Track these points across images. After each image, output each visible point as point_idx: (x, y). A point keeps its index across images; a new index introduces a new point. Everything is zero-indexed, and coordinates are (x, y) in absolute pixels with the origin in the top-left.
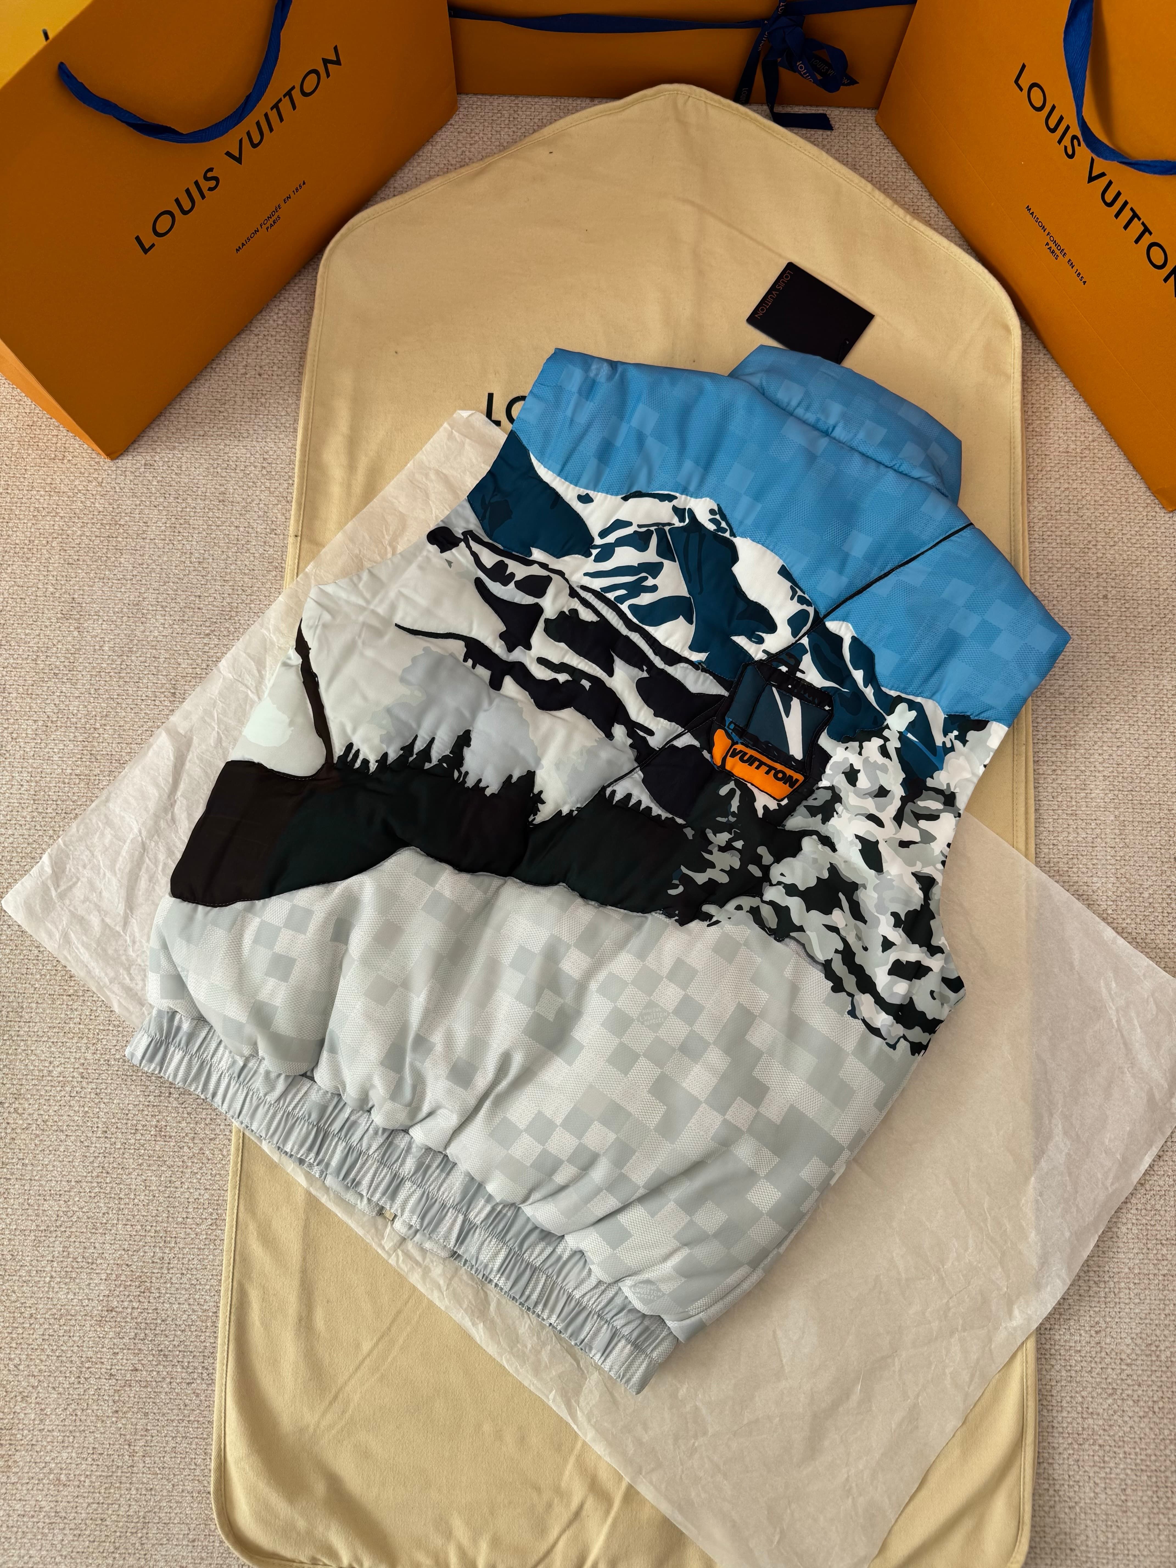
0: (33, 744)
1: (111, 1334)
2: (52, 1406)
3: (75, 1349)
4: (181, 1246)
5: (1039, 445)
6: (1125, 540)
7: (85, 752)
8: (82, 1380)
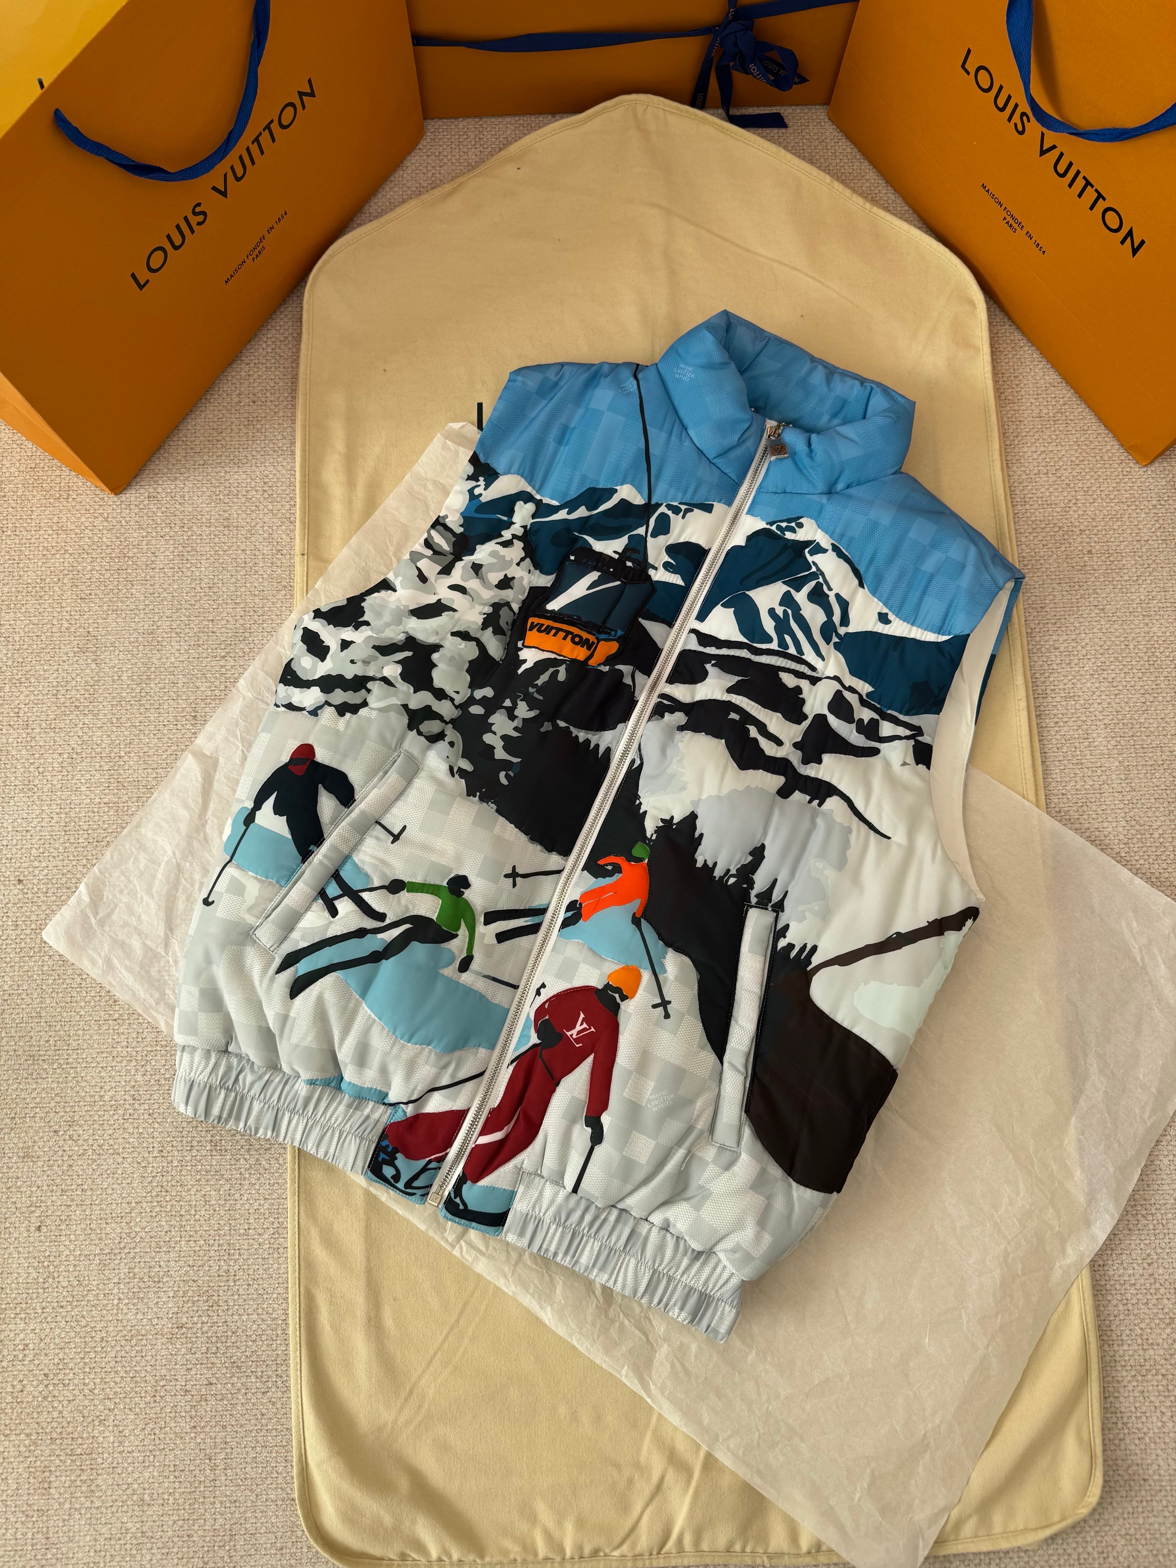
0: (60, 777)
1: (183, 1351)
2: (130, 1428)
3: (149, 1368)
4: (245, 1257)
5: (1012, 412)
6: (1104, 497)
7: (112, 780)
8: (158, 1399)
